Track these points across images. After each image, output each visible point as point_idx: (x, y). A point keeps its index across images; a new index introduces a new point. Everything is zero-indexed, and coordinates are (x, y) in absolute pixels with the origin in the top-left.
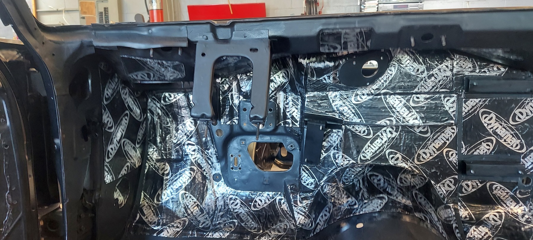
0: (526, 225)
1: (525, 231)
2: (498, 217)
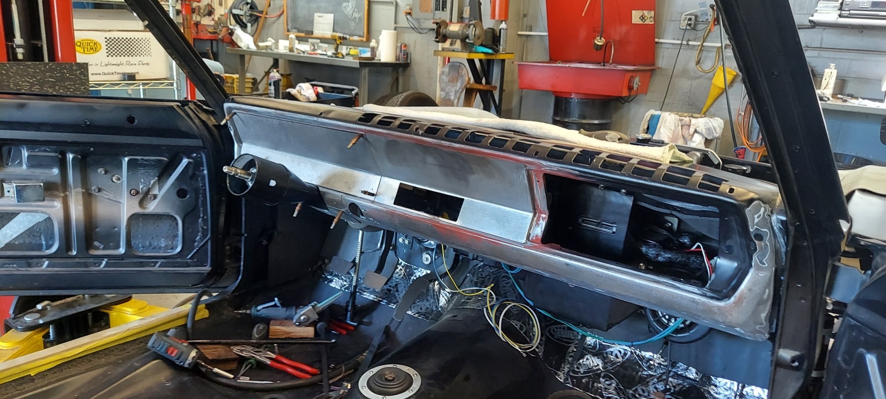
0: (645, 371)
1: (640, 376)
2: (622, 354)
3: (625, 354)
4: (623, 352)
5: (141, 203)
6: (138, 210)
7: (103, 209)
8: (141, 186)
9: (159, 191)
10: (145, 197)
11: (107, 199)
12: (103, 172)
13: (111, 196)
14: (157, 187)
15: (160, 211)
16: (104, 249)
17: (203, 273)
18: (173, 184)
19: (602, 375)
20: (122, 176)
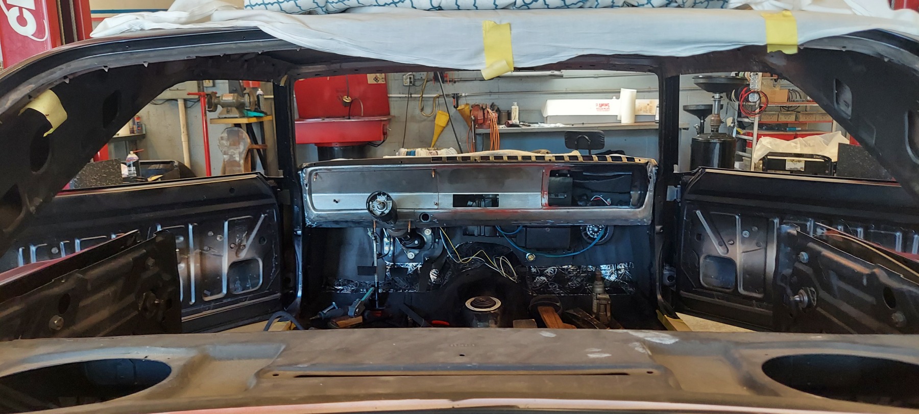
3: (555, 271)
4: (552, 270)
5: (237, 254)
6: (235, 259)
7: (210, 264)
8: (237, 240)
9: (247, 241)
10: (239, 248)
11: (214, 255)
12: (213, 234)
13: (216, 252)
14: (245, 239)
15: (249, 257)
16: (211, 295)
17: (278, 299)
18: (256, 234)
19: (549, 284)
20: (223, 235)
